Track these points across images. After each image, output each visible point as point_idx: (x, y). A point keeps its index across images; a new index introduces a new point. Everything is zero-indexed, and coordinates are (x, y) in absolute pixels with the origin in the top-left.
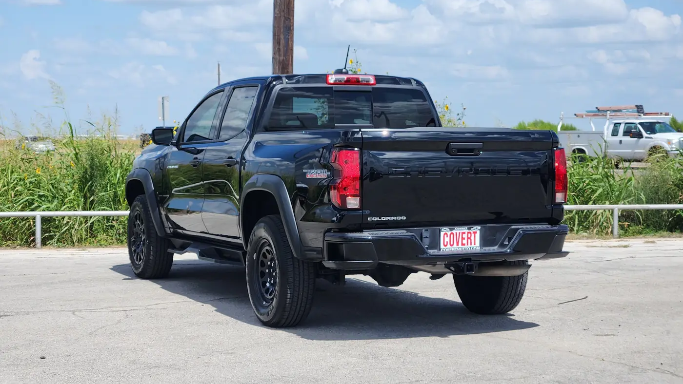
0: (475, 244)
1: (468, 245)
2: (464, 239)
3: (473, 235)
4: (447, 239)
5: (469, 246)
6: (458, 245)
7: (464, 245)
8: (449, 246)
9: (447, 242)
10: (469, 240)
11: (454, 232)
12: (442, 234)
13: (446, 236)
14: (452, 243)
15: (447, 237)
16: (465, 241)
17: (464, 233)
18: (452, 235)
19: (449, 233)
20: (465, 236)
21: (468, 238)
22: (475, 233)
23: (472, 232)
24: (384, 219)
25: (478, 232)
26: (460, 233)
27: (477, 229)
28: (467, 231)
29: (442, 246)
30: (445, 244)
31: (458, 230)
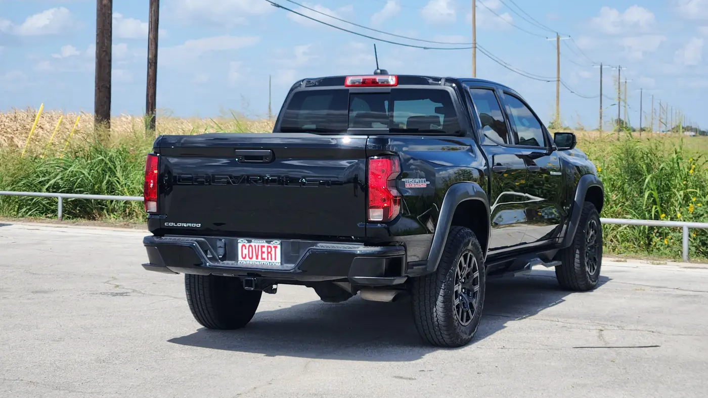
0: (275, 260)
1: (268, 259)
2: (264, 252)
3: (273, 249)
4: (245, 252)
5: (270, 260)
6: (257, 258)
7: (264, 259)
8: (247, 259)
9: (246, 255)
10: (269, 255)
11: (253, 244)
12: (240, 245)
13: (244, 247)
14: (251, 256)
15: (246, 249)
16: (265, 256)
17: (264, 246)
18: (250, 248)
19: (247, 245)
20: (265, 249)
21: (268, 253)
22: (275, 247)
23: (272, 246)
24: (179, 225)
25: (279, 247)
26: (258, 246)
27: (277, 243)
28: (266, 245)
29: (240, 258)
30: (244, 256)
31: (256, 243)
